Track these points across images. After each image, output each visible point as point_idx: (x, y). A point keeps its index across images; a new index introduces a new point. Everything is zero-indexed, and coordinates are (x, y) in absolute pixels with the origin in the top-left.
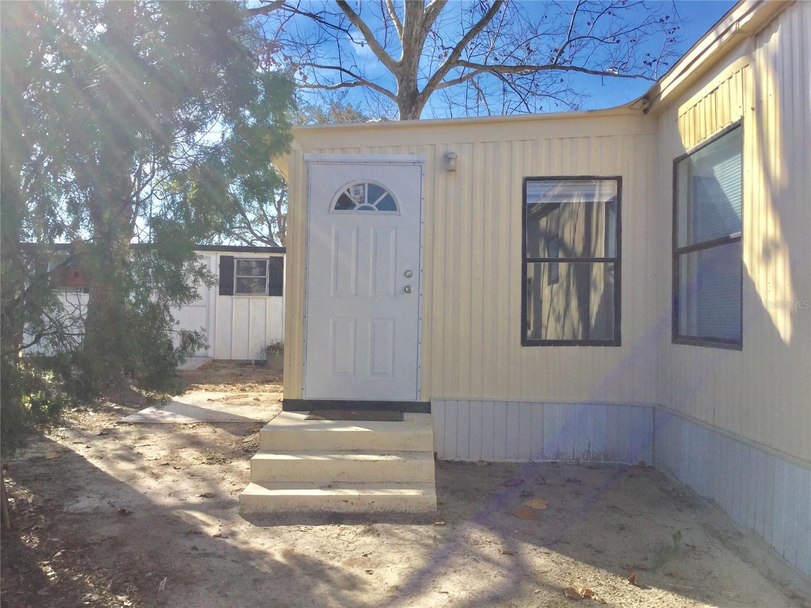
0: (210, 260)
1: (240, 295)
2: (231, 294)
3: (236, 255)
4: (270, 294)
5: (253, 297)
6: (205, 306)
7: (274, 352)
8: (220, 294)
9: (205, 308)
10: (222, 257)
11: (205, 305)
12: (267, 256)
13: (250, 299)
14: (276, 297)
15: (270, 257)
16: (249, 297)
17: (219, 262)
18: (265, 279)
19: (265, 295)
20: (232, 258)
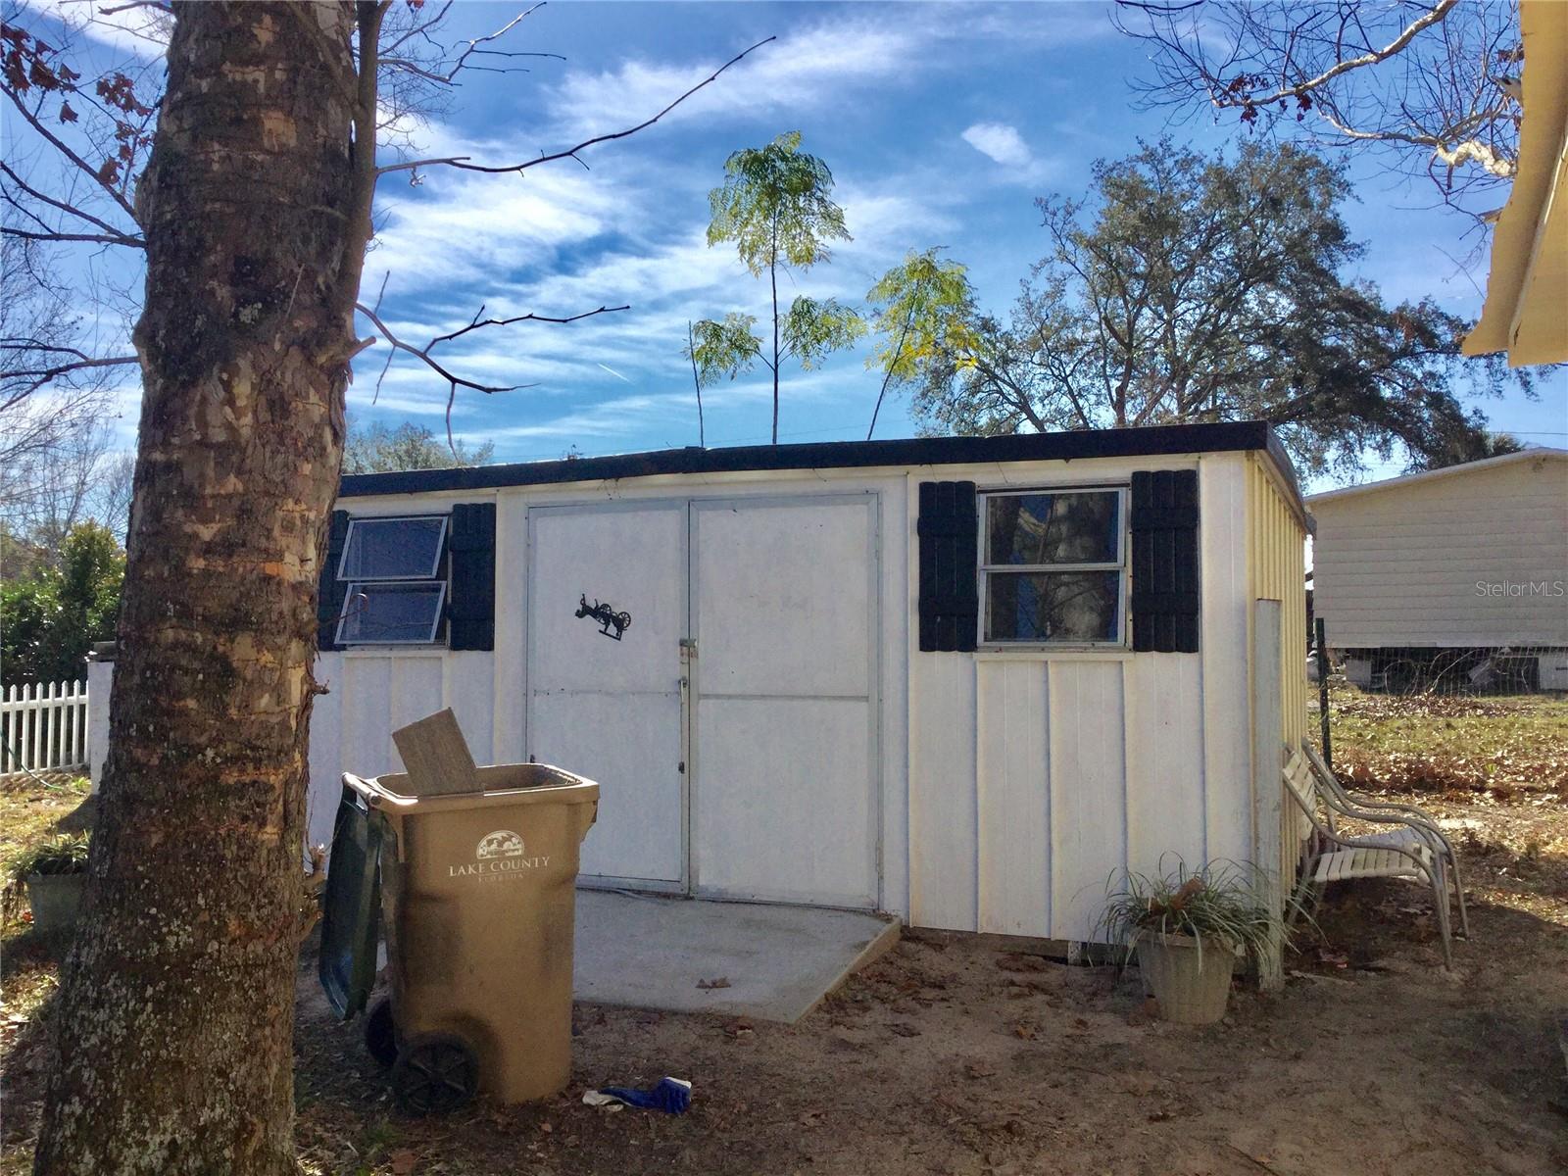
0: (879, 504)
1: (1008, 649)
2: (968, 645)
3: (983, 475)
4: (1141, 644)
5: (1064, 656)
6: (866, 699)
7: (1181, 940)
8: (928, 643)
9: (864, 705)
10: (926, 489)
11: (865, 693)
12: (1117, 470)
13: (1051, 670)
14: (1165, 655)
15: (1136, 475)
16: (1043, 656)
17: (914, 512)
18: (1116, 573)
19: (1119, 650)
20: (967, 490)
